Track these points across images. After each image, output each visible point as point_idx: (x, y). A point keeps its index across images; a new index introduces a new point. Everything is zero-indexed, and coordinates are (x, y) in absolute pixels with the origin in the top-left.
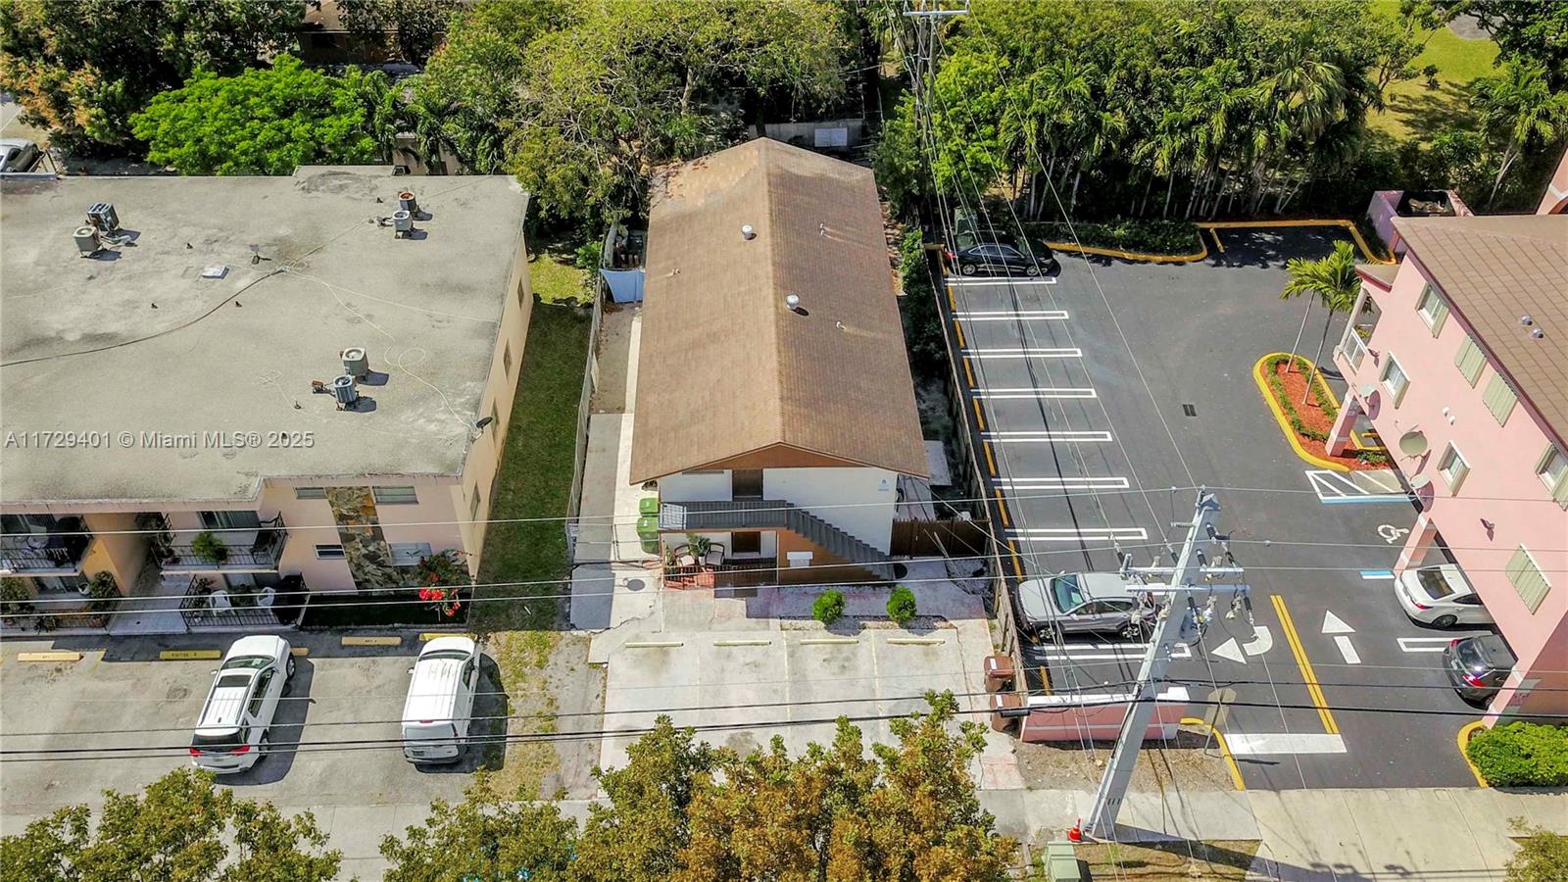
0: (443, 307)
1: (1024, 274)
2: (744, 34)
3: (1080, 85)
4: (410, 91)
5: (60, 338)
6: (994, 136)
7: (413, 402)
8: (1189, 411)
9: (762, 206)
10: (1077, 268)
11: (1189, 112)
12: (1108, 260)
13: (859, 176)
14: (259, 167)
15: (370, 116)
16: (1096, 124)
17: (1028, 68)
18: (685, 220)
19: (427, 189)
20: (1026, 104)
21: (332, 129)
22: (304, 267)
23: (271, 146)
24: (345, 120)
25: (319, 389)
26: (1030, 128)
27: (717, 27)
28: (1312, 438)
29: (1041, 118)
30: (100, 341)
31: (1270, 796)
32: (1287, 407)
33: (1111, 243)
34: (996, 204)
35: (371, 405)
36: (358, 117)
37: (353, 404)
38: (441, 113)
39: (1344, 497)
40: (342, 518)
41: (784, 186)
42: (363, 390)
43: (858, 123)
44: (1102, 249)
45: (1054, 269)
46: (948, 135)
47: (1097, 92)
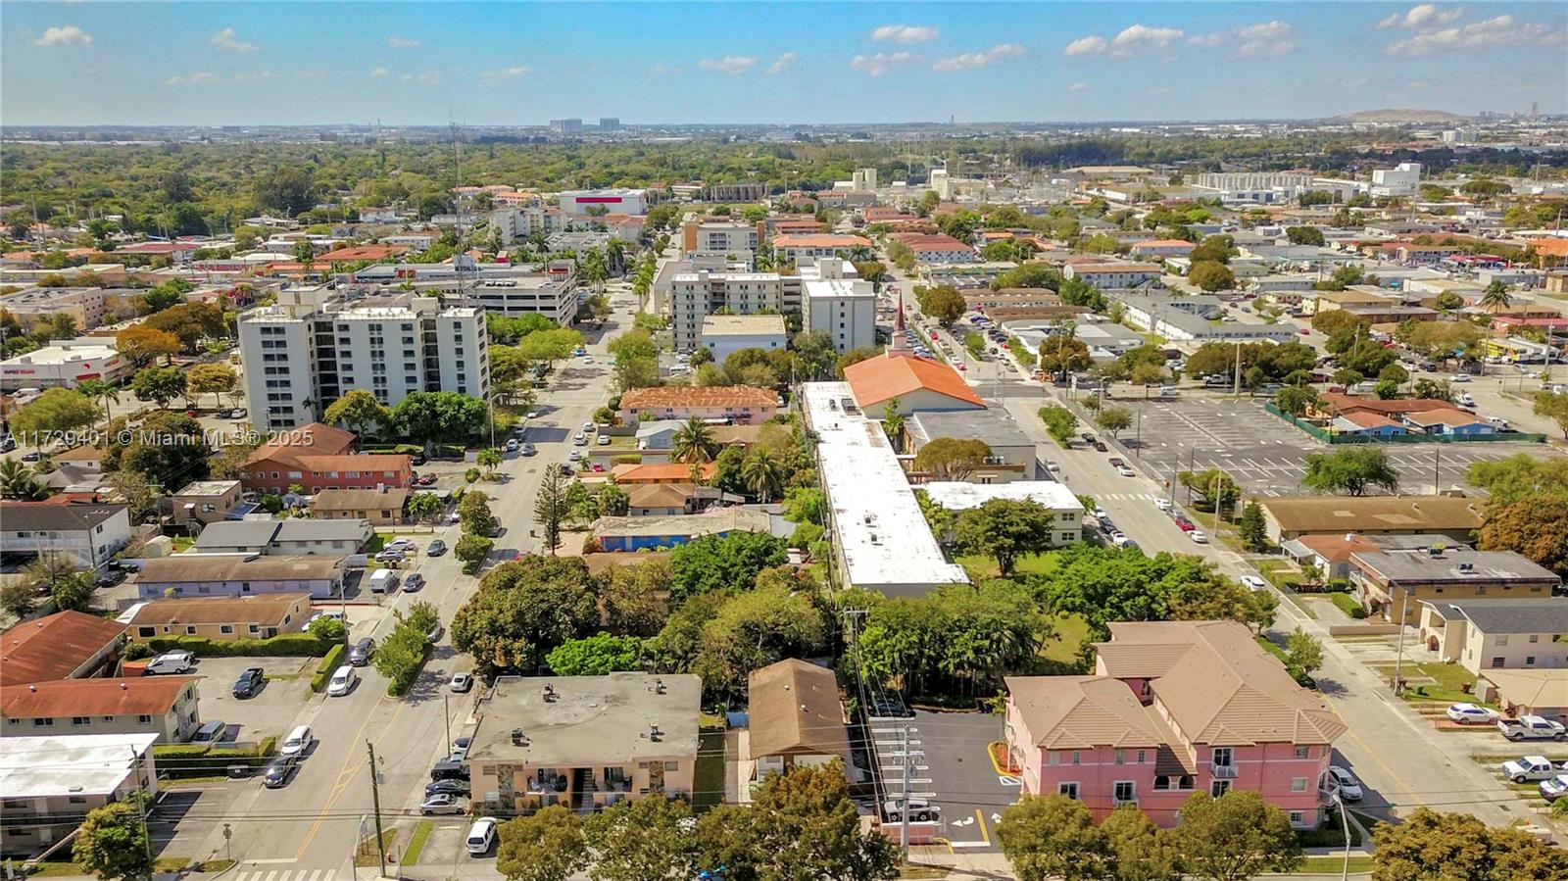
0: (679, 714)
1: (900, 716)
2: (783, 620)
3: (914, 638)
4: (648, 644)
5: (546, 725)
6: (883, 659)
7: (673, 740)
8: (960, 760)
9: (792, 680)
10: (922, 714)
11: (958, 649)
12: (935, 712)
13: (830, 673)
14: (595, 673)
15: (637, 654)
16: (922, 653)
17: (896, 632)
18: (763, 686)
19: (664, 678)
20: (895, 646)
21: (623, 658)
22: (624, 703)
23: (600, 665)
24: (628, 655)
25: (642, 736)
26: (896, 655)
27: (770, 619)
28: (1003, 766)
29: (900, 651)
30: (560, 726)
31: (962, 855)
32: (996, 757)
33: (937, 704)
34: (891, 691)
35: (660, 741)
36: (633, 654)
37: (655, 740)
38: (662, 652)
39: (1011, 784)
40: (652, 776)
41: (800, 675)
42: (658, 737)
43: (832, 659)
44: (933, 706)
45: (913, 714)
46: (866, 659)
47: (921, 640)
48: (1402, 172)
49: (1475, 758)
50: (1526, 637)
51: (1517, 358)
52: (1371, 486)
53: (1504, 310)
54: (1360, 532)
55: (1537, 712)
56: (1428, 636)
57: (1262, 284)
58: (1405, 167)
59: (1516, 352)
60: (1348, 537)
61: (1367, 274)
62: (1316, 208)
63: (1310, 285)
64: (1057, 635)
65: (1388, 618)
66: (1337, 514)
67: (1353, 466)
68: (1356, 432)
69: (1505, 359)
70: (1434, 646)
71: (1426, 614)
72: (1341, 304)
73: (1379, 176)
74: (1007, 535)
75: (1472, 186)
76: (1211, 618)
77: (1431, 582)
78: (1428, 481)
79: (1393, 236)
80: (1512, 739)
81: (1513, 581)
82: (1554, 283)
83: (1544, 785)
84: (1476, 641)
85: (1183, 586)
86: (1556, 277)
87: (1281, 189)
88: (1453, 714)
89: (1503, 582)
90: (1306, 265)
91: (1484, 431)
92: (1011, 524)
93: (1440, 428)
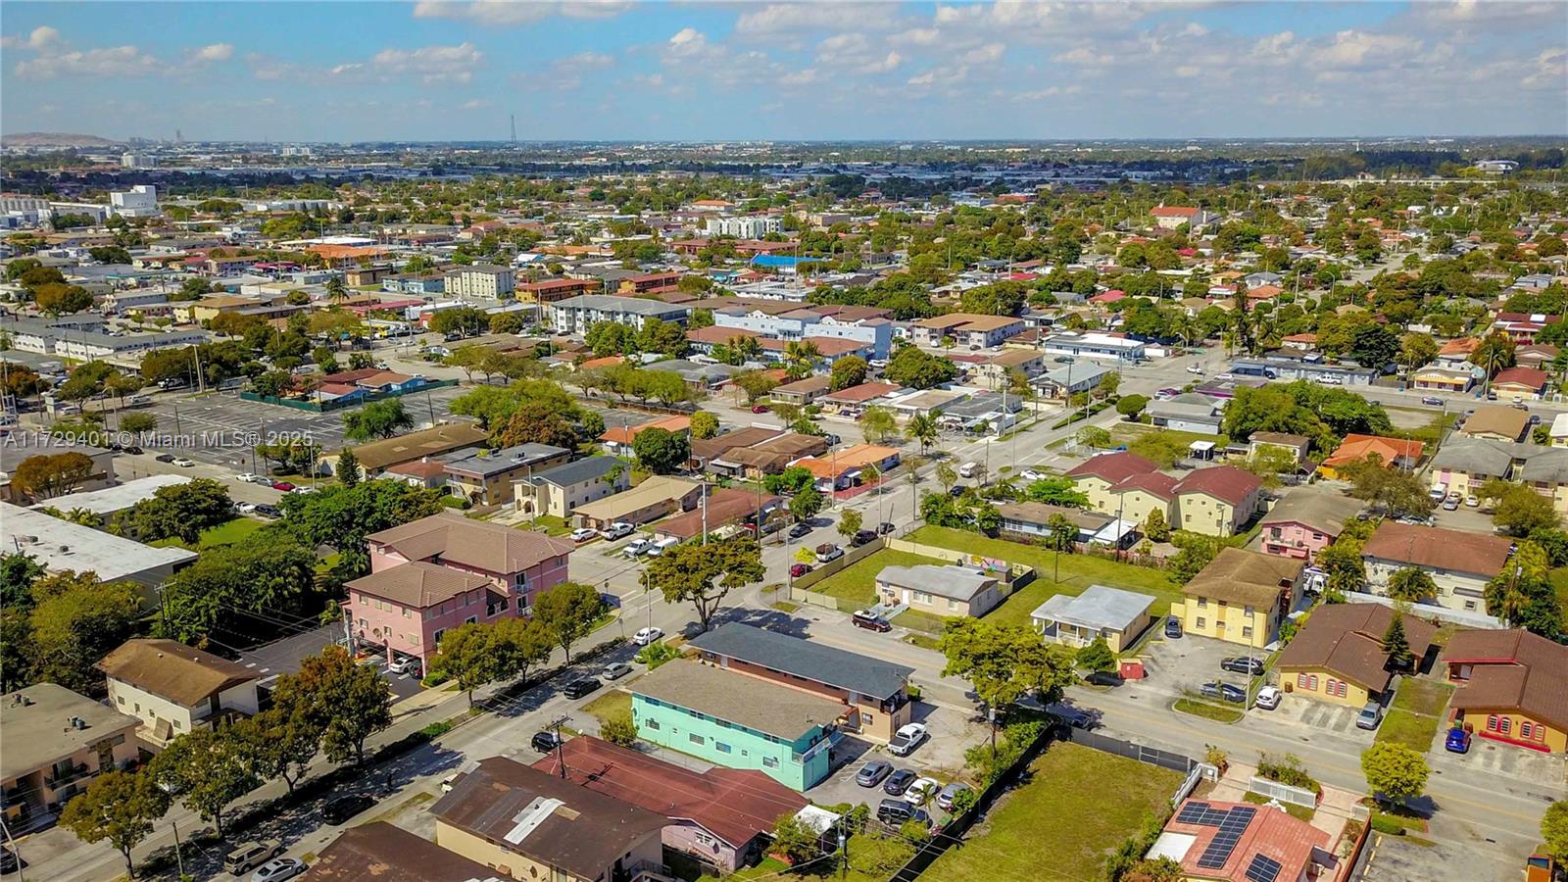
0: (75, 708)
7: (101, 722)
9: (157, 650)
42: (85, 725)
48: (138, 194)
49: (605, 554)
50: (583, 483)
51: (385, 333)
52: (399, 429)
53: (345, 300)
54: (432, 455)
55: (617, 520)
56: (523, 504)
57: (119, 301)
58: (141, 189)
59: (383, 329)
60: (424, 460)
61: (213, 284)
62: (73, 231)
63: (164, 298)
64: (323, 561)
65: (485, 503)
66: (397, 450)
67: (385, 415)
68: (334, 400)
69: (377, 336)
70: (528, 508)
71: (518, 489)
72: (219, 308)
73: (117, 198)
74: (198, 512)
75: (208, 205)
76: (425, 516)
77: (507, 470)
78: (425, 420)
79: (183, 252)
80: (612, 540)
81: (548, 458)
82: (354, 279)
83: (650, 552)
84: (558, 495)
85: (399, 498)
86: (354, 274)
87: (21, 213)
88: (576, 537)
89: (543, 460)
90: (132, 281)
91: (420, 384)
92: (198, 502)
93: (388, 387)
